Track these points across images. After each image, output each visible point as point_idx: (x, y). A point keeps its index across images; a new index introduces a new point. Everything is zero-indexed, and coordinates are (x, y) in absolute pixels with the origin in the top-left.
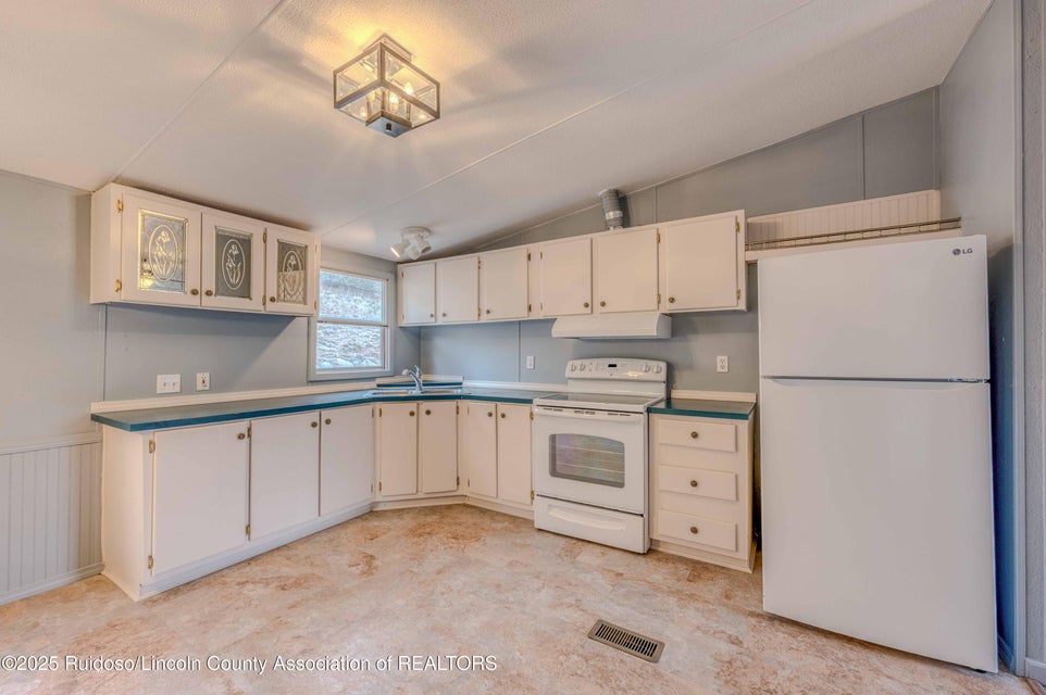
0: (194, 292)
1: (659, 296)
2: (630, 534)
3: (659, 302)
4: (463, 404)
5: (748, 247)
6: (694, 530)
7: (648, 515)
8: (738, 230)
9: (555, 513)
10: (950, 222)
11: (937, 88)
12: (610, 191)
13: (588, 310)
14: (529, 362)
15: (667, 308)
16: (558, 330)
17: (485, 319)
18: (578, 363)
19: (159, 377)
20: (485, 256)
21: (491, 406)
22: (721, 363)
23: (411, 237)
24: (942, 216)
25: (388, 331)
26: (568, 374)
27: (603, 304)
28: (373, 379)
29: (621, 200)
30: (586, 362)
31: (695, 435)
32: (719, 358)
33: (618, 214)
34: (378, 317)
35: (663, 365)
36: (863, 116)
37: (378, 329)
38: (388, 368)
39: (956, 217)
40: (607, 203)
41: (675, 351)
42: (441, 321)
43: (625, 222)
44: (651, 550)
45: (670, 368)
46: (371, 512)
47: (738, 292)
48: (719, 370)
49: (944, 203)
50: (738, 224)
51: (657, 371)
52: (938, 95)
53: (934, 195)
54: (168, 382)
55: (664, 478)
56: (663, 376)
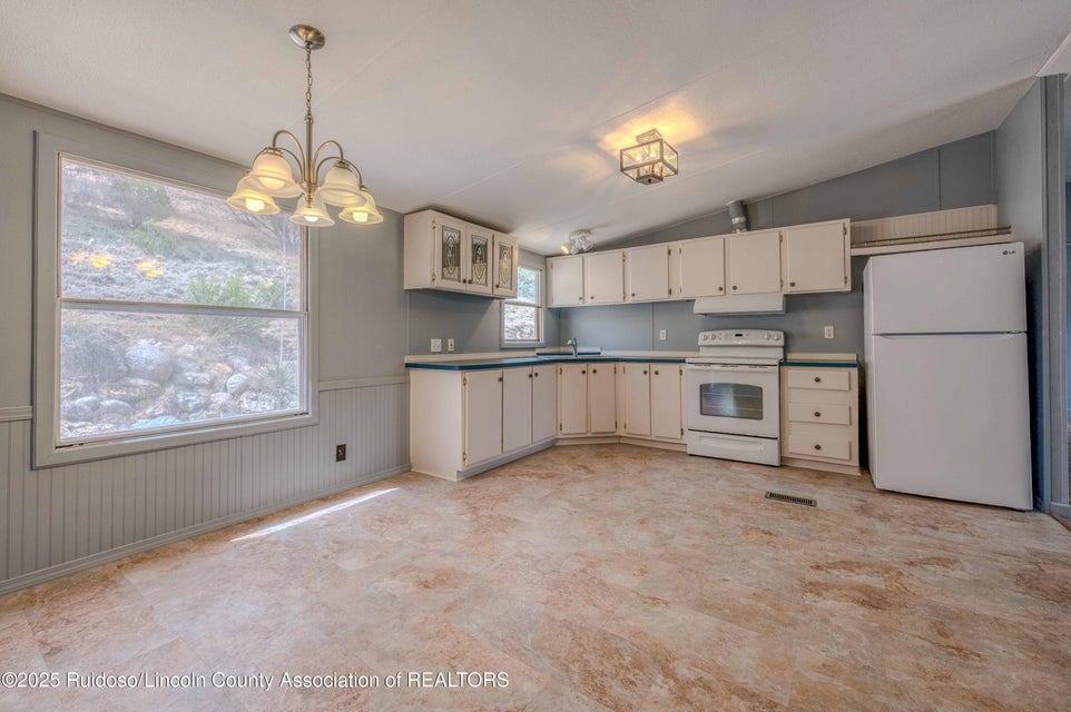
0: (464, 281)
1: (782, 281)
2: (767, 452)
3: (782, 286)
4: (621, 365)
5: (854, 245)
6: (818, 447)
7: (781, 439)
8: (845, 233)
9: (704, 442)
10: (1003, 229)
11: (994, 132)
12: (737, 202)
13: (723, 292)
14: (663, 335)
15: (788, 290)
16: (698, 308)
17: (630, 300)
18: (709, 334)
19: (433, 340)
20: (629, 251)
21: (645, 366)
22: (828, 332)
23: (576, 238)
24: (998, 224)
25: (542, 311)
26: (700, 342)
27: (735, 288)
28: (534, 349)
29: (745, 207)
30: (716, 333)
31: (818, 380)
32: (826, 328)
33: (743, 219)
34: (532, 301)
35: (781, 334)
36: (939, 150)
37: (533, 309)
38: (542, 341)
39: (1006, 225)
40: (732, 211)
41: (792, 323)
42: (589, 302)
43: (748, 226)
44: (784, 463)
45: (787, 337)
46: (553, 446)
47: (846, 278)
48: (826, 337)
49: (1000, 214)
50: (845, 229)
51: (777, 338)
52: (995, 137)
53: (992, 208)
54: (436, 344)
55: (793, 412)
56: (781, 342)
